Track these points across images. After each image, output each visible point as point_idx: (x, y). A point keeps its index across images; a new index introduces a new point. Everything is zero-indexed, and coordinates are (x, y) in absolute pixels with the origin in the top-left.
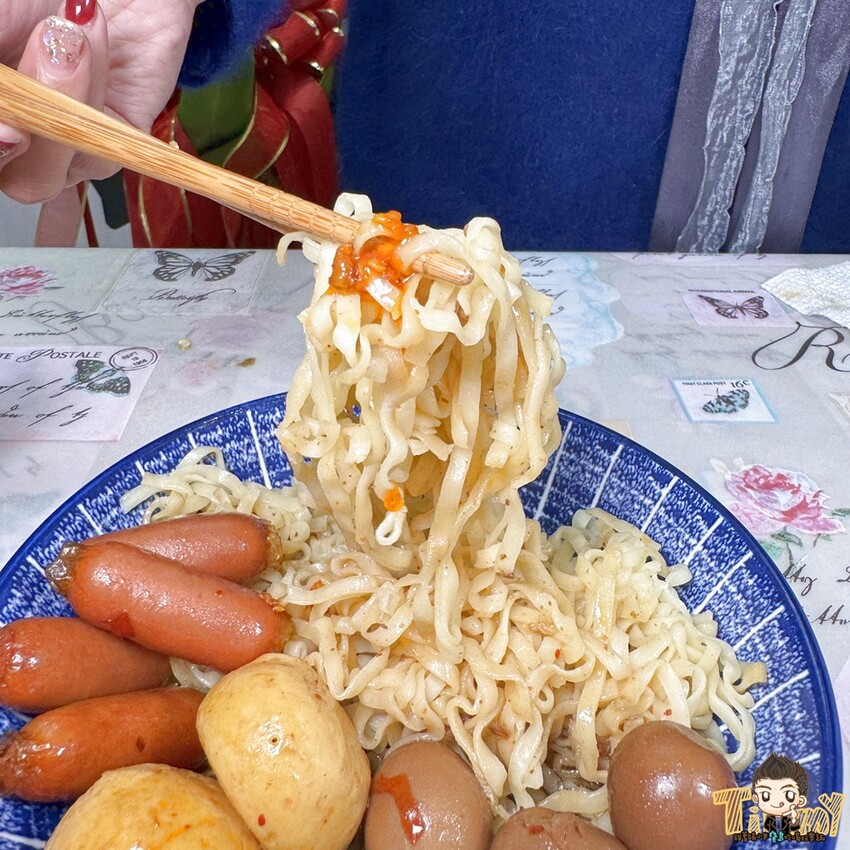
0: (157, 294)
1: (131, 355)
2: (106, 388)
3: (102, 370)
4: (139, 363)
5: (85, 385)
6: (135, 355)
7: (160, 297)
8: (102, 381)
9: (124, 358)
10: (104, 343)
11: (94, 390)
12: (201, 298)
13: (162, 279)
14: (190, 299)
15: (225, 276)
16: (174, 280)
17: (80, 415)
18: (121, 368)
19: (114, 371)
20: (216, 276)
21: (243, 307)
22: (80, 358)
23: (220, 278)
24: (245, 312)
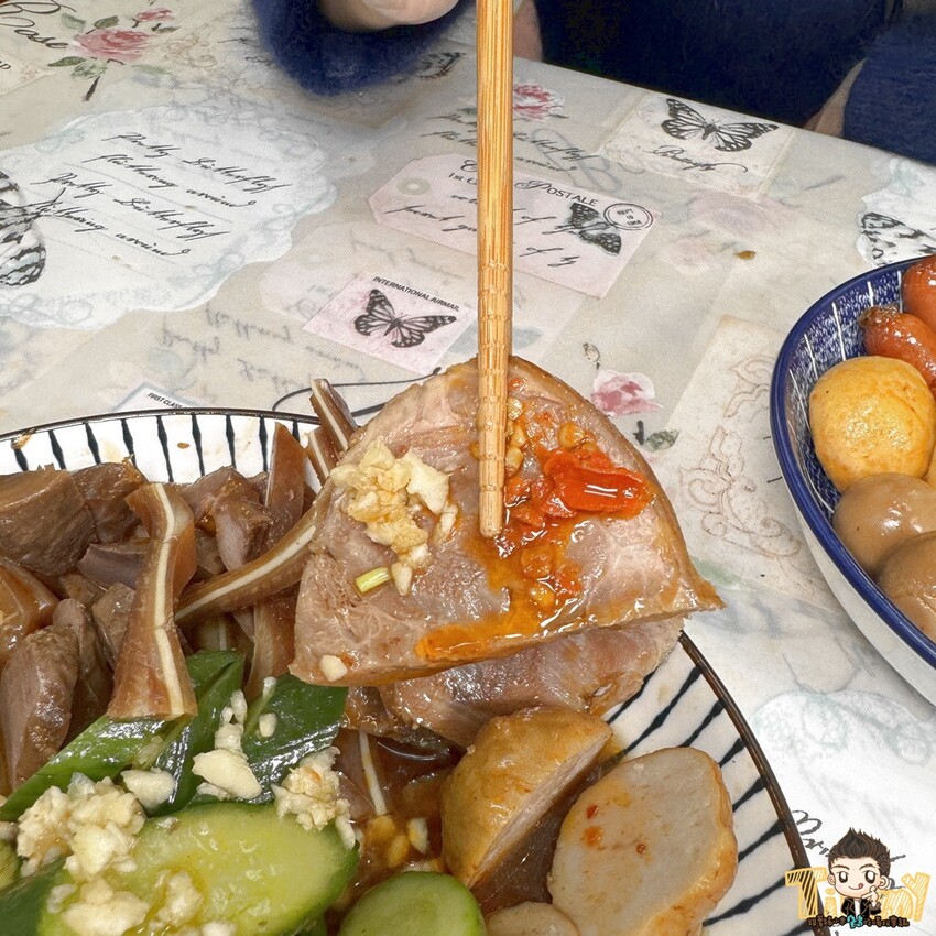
0: (662, 150)
1: (627, 211)
2: (597, 240)
3: (596, 220)
4: (634, 223)
5: (577, 231)
6: (630, 213)
7: (665, 154)
8: (594, 233)
9: (619, 213)
10: (601, 190)
11: (585, 239)
12: (708, 167)
13: (670, 133)
14: (696, 165)
15: (739, 149)
16: (683, 138)
17: (569, 260)
18: (614, 224)
19: (607, 225)
20: (729, 146)
21: (752, 190)
22: (576, 201)
23: (733, 150)
24: (753, 196)
